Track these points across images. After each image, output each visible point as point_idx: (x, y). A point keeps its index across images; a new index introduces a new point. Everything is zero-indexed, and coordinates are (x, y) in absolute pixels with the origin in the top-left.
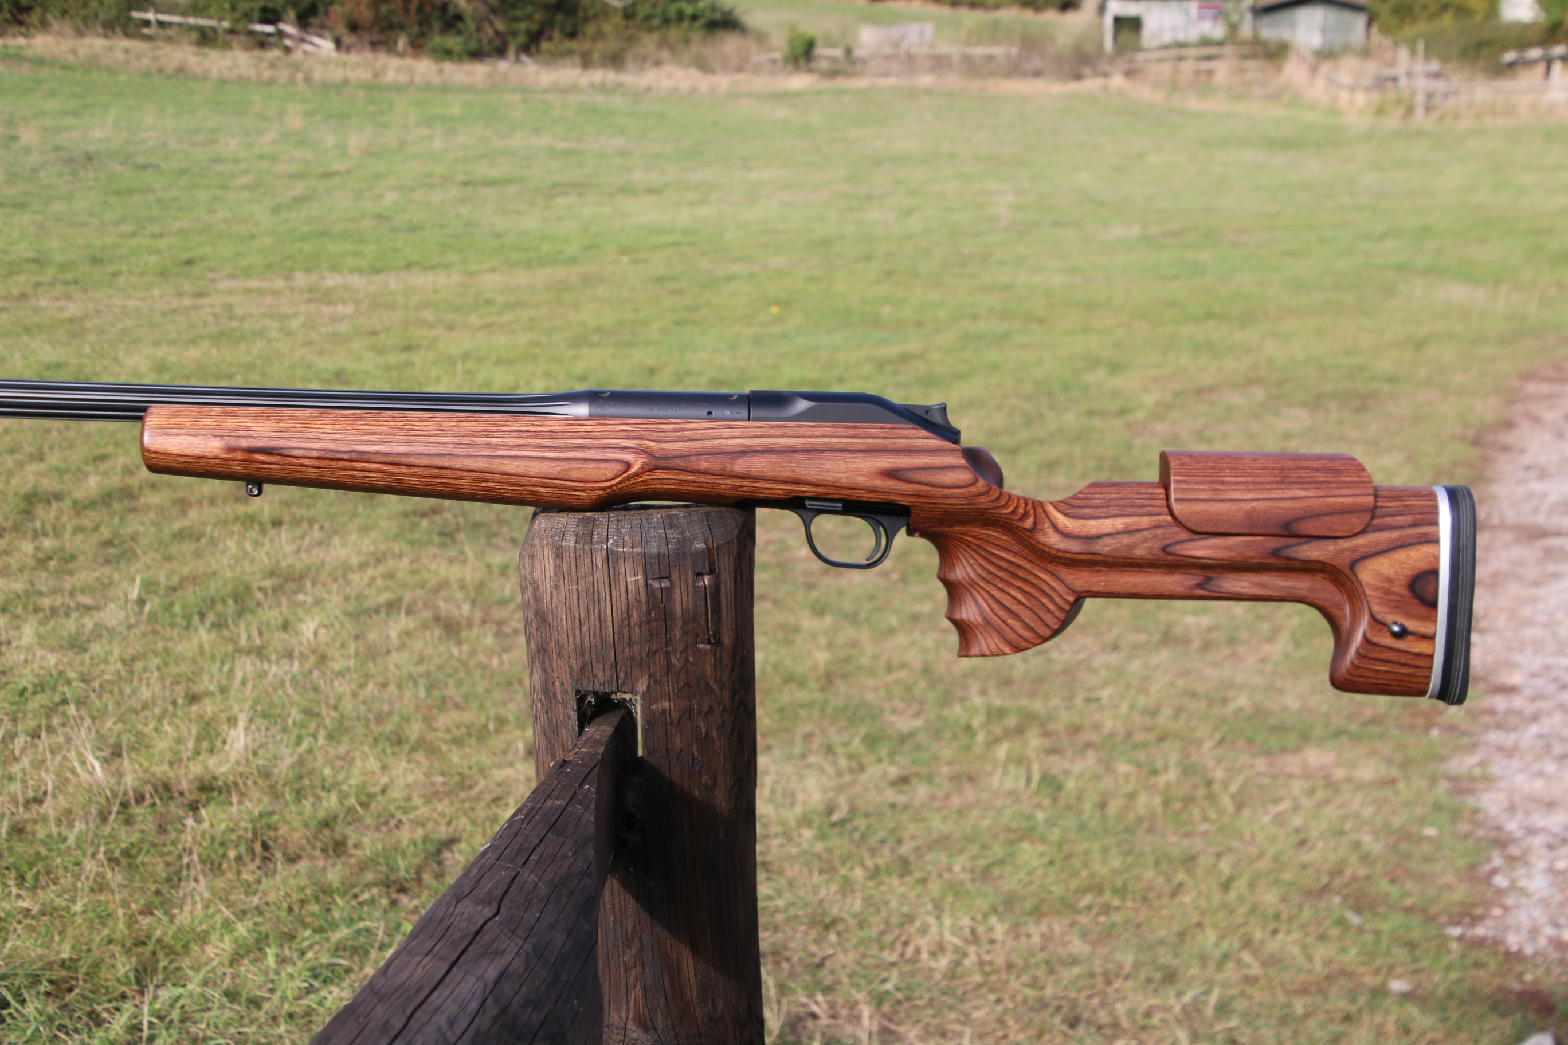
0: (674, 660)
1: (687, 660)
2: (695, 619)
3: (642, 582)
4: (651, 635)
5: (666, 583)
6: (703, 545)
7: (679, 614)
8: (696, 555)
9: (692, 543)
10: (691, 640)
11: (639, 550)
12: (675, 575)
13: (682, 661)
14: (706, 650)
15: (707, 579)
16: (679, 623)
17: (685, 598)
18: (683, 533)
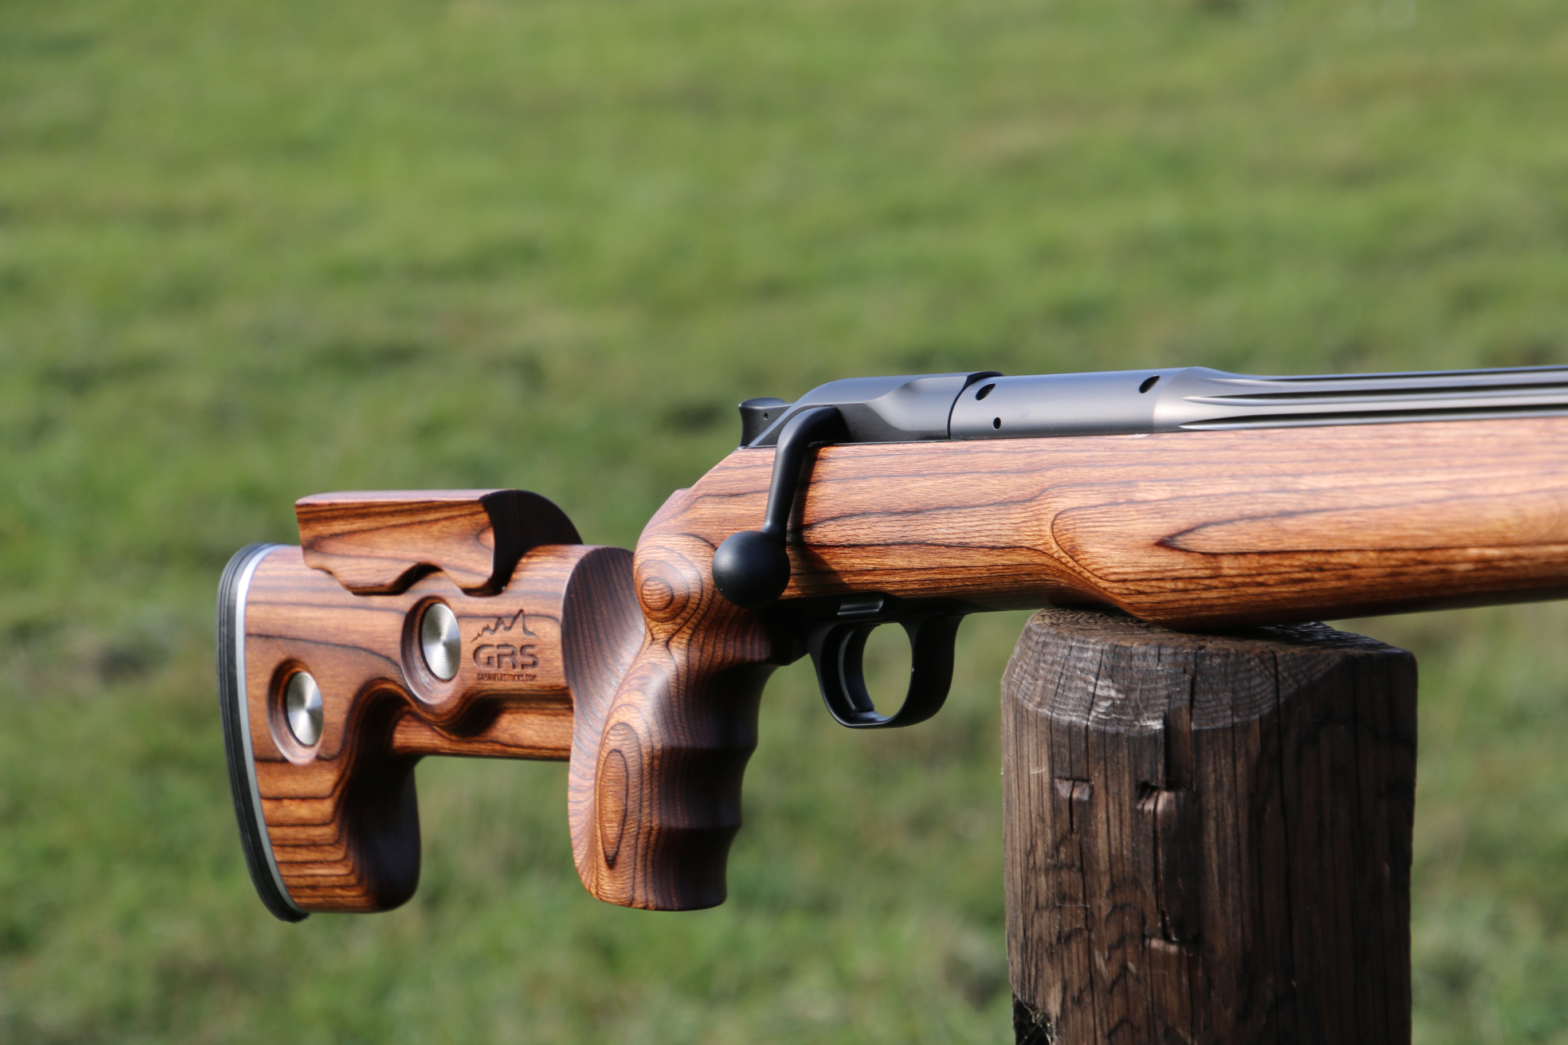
0: (1100, 961)
1: (1124, 968)
2: (1136, 883)
3: (1046, 778)
4: (1063, 897)
5: (1080, 794)
6: (1157, 725)
7: (1103, 865)
8: (1143, 741)
9: (1138, 716)
10: (1131, 924)
11: (1045, 711)
12: (1098, 779)
13: (1115, 967)
14: (1166, 955)
15: (1163, 800)
16: (1106, 883)
17: (1115, 830)
18: (1127, 691)
